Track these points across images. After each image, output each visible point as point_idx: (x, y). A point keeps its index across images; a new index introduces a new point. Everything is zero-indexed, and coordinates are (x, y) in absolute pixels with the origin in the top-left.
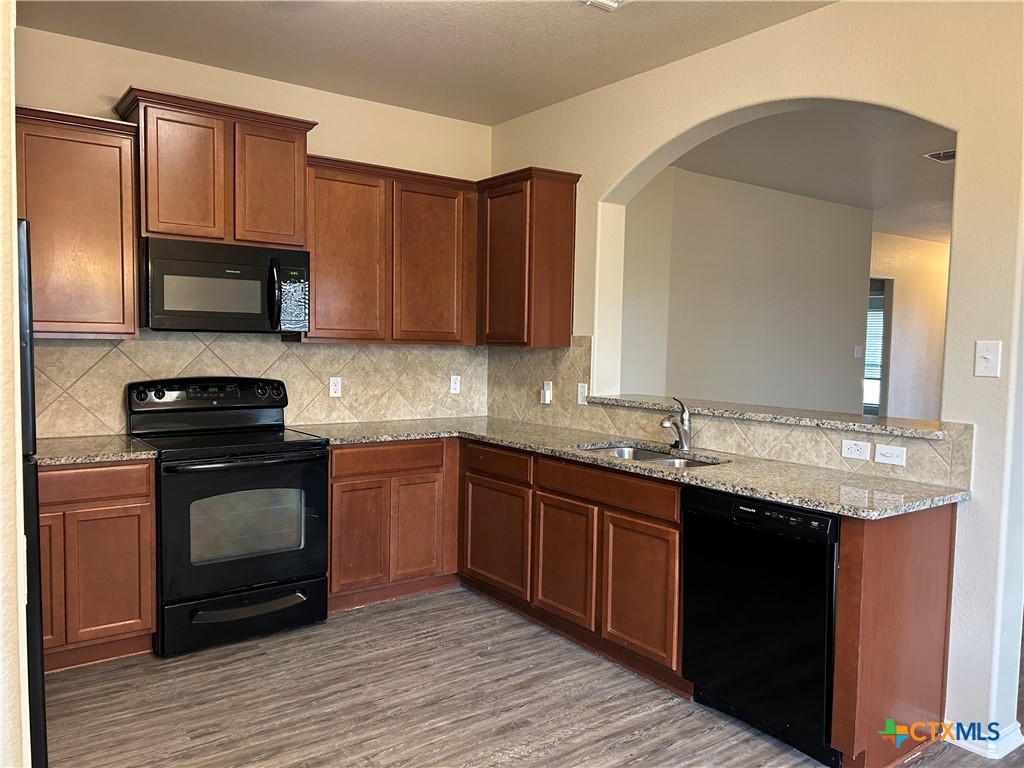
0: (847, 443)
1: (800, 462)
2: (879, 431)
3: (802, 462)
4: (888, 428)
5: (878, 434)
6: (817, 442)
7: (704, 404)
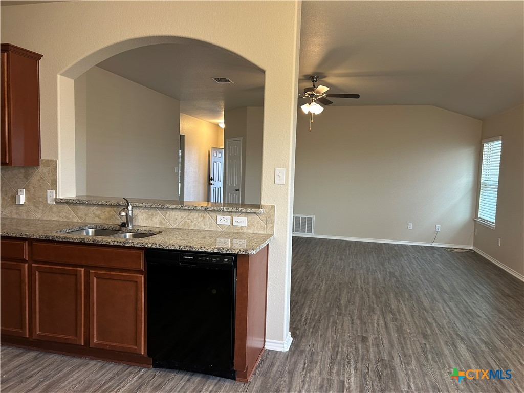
0: (219, 217)
1: (195, 228)
2: (235, 210)
3: (196, 228)
4: (240, 209)
5: (234, 212)
6: (204, 218)
7: (139, 200)
